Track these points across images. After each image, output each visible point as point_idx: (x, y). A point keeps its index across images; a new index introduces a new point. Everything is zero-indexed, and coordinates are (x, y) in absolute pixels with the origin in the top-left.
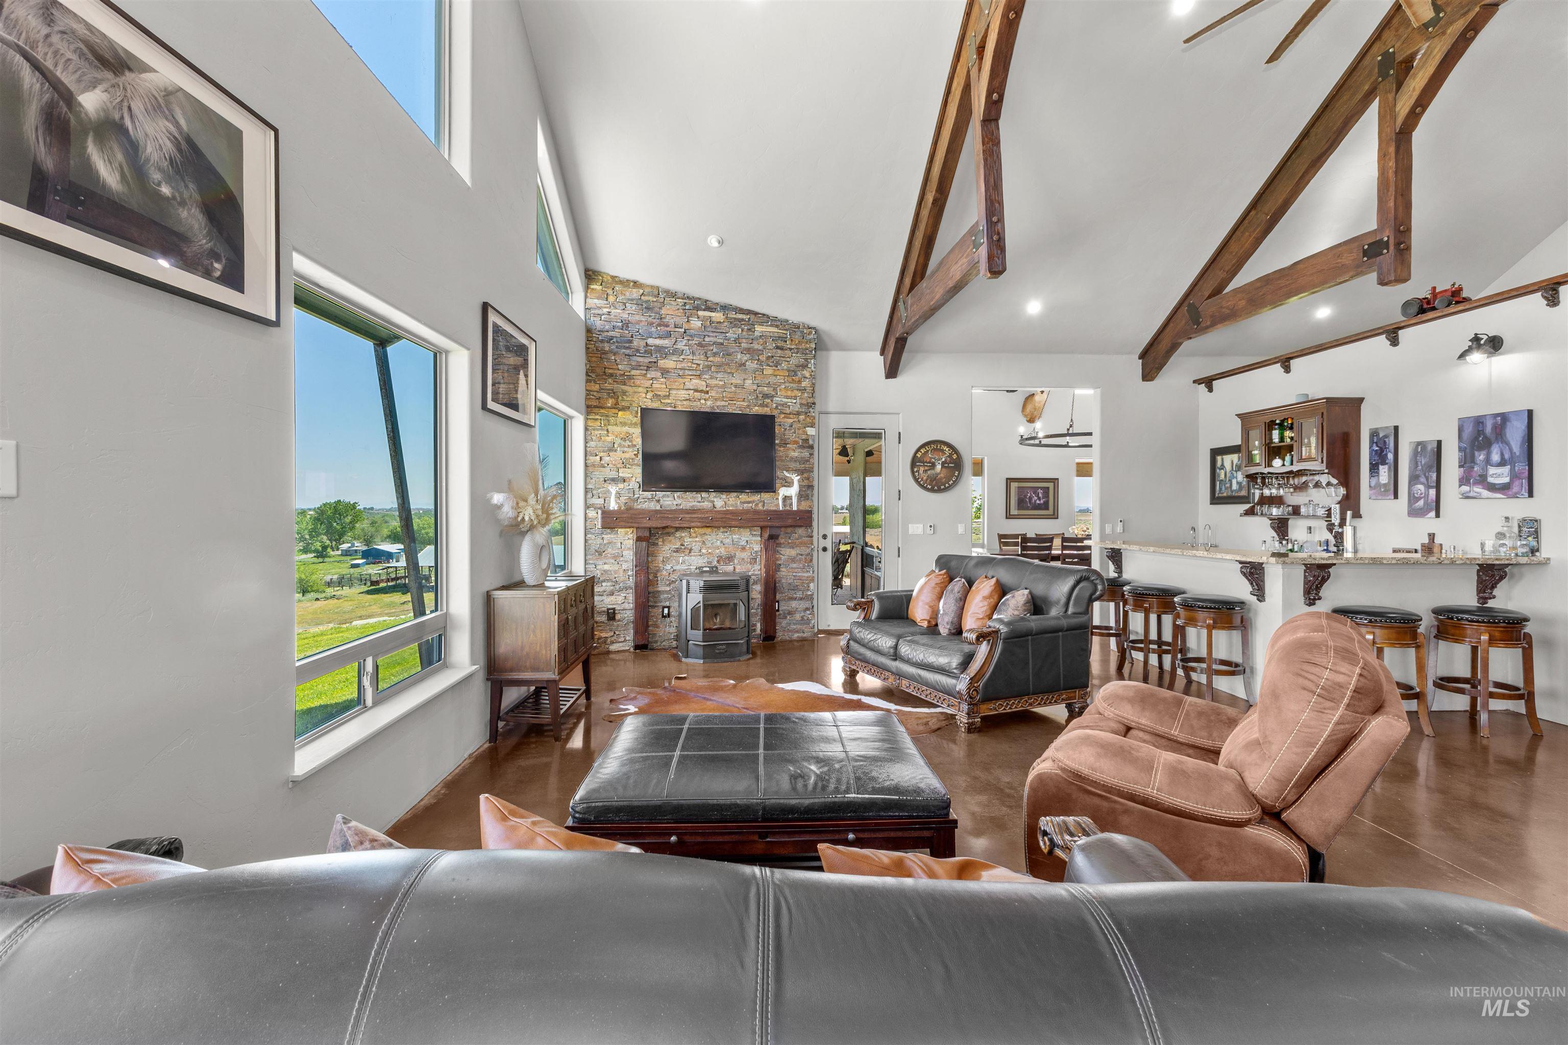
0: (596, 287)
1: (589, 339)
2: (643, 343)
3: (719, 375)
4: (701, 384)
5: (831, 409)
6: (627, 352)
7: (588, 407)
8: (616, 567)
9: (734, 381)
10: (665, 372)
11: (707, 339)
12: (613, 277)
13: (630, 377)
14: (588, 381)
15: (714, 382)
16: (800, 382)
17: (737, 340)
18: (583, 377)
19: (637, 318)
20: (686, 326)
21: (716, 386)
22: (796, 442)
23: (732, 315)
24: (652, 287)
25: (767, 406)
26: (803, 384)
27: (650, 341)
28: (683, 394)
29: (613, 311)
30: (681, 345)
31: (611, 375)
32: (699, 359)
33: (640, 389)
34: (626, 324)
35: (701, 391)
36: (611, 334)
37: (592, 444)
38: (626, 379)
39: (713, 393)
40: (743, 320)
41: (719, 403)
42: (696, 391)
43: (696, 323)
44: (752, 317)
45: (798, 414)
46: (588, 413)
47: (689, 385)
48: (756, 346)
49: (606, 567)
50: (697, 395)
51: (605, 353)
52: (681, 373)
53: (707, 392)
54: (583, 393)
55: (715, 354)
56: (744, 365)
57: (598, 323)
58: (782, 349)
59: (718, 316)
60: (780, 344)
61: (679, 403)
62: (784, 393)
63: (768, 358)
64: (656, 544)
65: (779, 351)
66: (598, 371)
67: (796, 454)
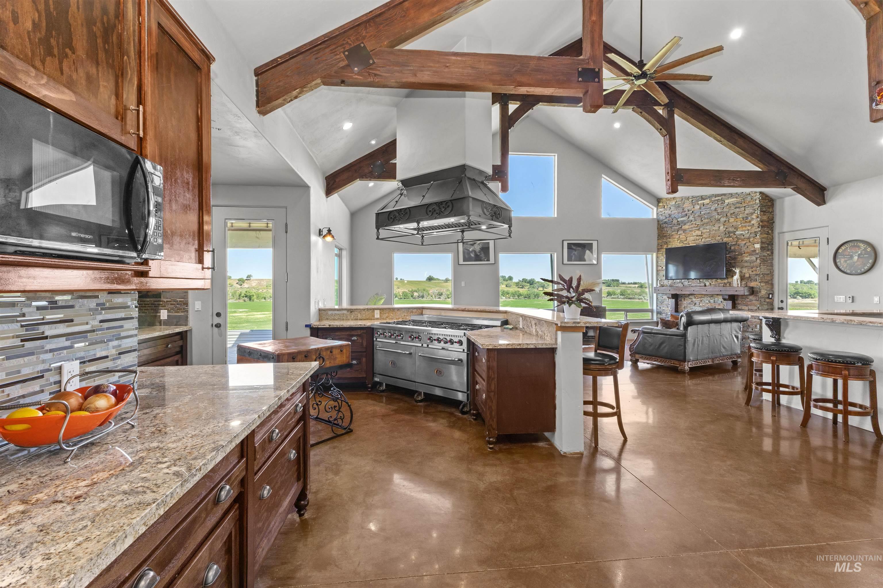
0: (661, 204)
1: (658, 224)
2: (676, 221)
3: (707, 227)
4: (699, 233)
5: (785, 230)
6: (671, 226)
7: (658, 249)
8: (667, 309)
9: (714, 228)
10: (684, 231)
11: (702, 213)
12: (666, 199)
13: (672, 235)
14: (658, 240)
15: (705, 231)
16: (750, 222)
17: (716, 210)
18: (656, 238)
19: (674, 212)
20: (693, 210)
21: (706, 232)
22: (748, 253)
23: (713, 199)
24: (680, 198)
25: (731, 237)
26: (752, 222)
27: (679, 220)
28: (692, 238)
29: (666, 212)
30: (691, 218)
31: (665, 236)
32: (698, 222)
33: (676, 239)
34: (670, 215)
35: (700, 236)
36: (665, 220)
37: (659, 263)
38: (670, 237)
39: (704, 236)
40: (718, 199)
41: (707, 239)
42: (697, 236)
43: (697, 207)
44: (723, 197)
45: (749, 238)
46: (658, 251)
47: (694, 234)
48: (725, 210)
49: (664, 308)
50: (698, 238)
51: (663, 228)
52: (691, 230)
53: (702, 236)
54: (657, 244)
55: (705, 219)
56: (719, 220)
57: (661, 218)
58: (739, 208)
59: (707, 201)
60: (738, 205)
61: (690, 242)
62: (741, 229)
63: (731, 214)
64: (681, 300)
65: (738, 209)
66: (661, 235)
67: (748, 259)
